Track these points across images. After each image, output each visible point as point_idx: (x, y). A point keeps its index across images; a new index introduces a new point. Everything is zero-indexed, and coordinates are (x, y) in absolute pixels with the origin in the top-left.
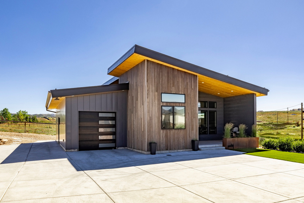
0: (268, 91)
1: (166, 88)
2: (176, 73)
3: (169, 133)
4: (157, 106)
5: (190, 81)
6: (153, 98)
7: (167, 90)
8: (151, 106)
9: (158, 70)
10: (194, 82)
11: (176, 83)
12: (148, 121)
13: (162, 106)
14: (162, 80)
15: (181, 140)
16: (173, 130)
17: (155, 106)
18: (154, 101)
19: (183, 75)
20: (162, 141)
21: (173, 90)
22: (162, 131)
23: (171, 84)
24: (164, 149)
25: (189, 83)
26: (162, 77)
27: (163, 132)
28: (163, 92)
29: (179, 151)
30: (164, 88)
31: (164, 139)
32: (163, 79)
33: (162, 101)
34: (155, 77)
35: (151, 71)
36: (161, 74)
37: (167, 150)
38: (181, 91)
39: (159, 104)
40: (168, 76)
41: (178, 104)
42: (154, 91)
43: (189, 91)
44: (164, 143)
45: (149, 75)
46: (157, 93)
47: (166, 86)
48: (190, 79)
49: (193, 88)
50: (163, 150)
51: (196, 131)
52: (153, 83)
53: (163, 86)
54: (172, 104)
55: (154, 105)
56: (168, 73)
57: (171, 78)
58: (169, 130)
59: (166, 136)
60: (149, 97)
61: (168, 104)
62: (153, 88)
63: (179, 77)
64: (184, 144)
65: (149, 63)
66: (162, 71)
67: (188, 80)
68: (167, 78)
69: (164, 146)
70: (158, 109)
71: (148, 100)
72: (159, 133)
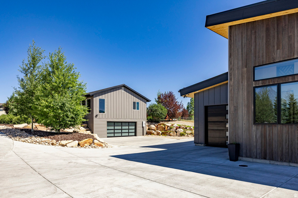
1: (263, 56)
3: (270, 130)
4: (246, 89)
6: (240, 77)
7: (265, 60)
8: (236, 91)
9: (249, 33)
11: (285, 42)
12: (231, 113)
13: (254, 88)
14: (256, 46)
16: (279, 126)
17: (243, 88)
18: (240, 83)
20: (255, 144)
21: (278, 55)
22: (254, 128)
23: (274, 47)
24: (258, 156)
26: (255, 42)
27: (257, 129)
28: (257, 65)
30: (259, 57)
31: (259, 141)
32: (258, 44)
33: (256, 79)
34: (243, 46)
35: (236, 40)
36: (253, 37)
37: (265, 158)
39: (248, 85)
40: (268, 35)
42: (240, 67)
44: (258, 147)
45: (232, 47)
46: (246, 69)
47: (263, 53)
50: (256, 158)
52: (240, 56)
53: (257, 54)
55: (241, 88)
56: (268, 30)
57: (274, 36)
58: (269, 126)
59: (263, 136)
60: (233, 78)
61: (266, 83)
62: (240, 64)
63: (293, 28)
65: (233, 30)
66: (255, 32)
68: (265, 38)
69: (259, 151)
70: (248, 92)
71: (232, 83)
72: (249, 130)
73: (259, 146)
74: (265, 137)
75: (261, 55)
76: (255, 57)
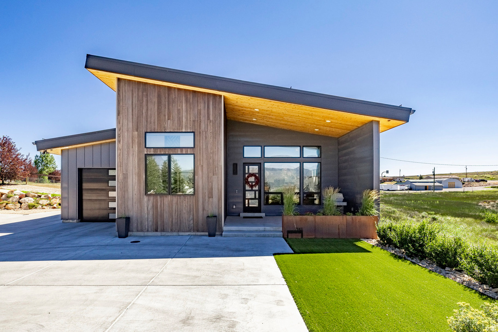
0: (410, 111)
1: (154, 123)
2: (174, 95)
3: (161, 201)
4: (137, 155)
5: (204, 107)
6: (130, 141)
7: (156, 127)
8: (126, 156)
9: (140, 94)
10: (215, 107)
11: (175, 114)
12: (120, 181)
13: (146, 155)
14: (147, 110)
15: (185, 216)
16: (170, 197)
17: (133, 154)
18: (131, 147)
19: (190, 96)
20: (146, 216)
21: (169, 125)
22: (146, 198)
23: (165, 116)
24: (150, 230)
25: (202, 112)
26: (147, 105)
27: (149, 200)
28: (149, 131)
29: (181, 234)
30: (151, 123)
31: (151, 213)
32: (149, 108)
33: (147, 146)
34: (134, 106)
35: (125, 96)
36: (145, 99)
37: (156, 231)
38: (186, 127)
39: (139, 152)
40: (159, 103)
41: (179, 150)
42: (131, 130)
43: (203, 126)
44: (149, 220)
45: (121, 104)
46: (136, 133)
47: (154, 120)
48: (205, 103)
49: (211, 118)
50: (148, 231)
51: (219, 199)
52: (130, 116)
53: (149, 120)
54: (167, 150)
55: (131, 153)
56: (159, 97)
57: (165, 105)
58: (160, 197)
59: (155, 207)
60: (121, 141)
61: (158, 151)
62: (130, 125)
63: (181, 102)
64: (192, 222)
65: (122, 84)
66: (147, 95)
67: (201, 106)
68: (156, 105)
69: (150, 224)
70: (139, 160)
71: (120, 146)
72: (140, 201)
73: (150, 218)
74: (157, 208)
75: (152, 121)
76: (147, 121)
